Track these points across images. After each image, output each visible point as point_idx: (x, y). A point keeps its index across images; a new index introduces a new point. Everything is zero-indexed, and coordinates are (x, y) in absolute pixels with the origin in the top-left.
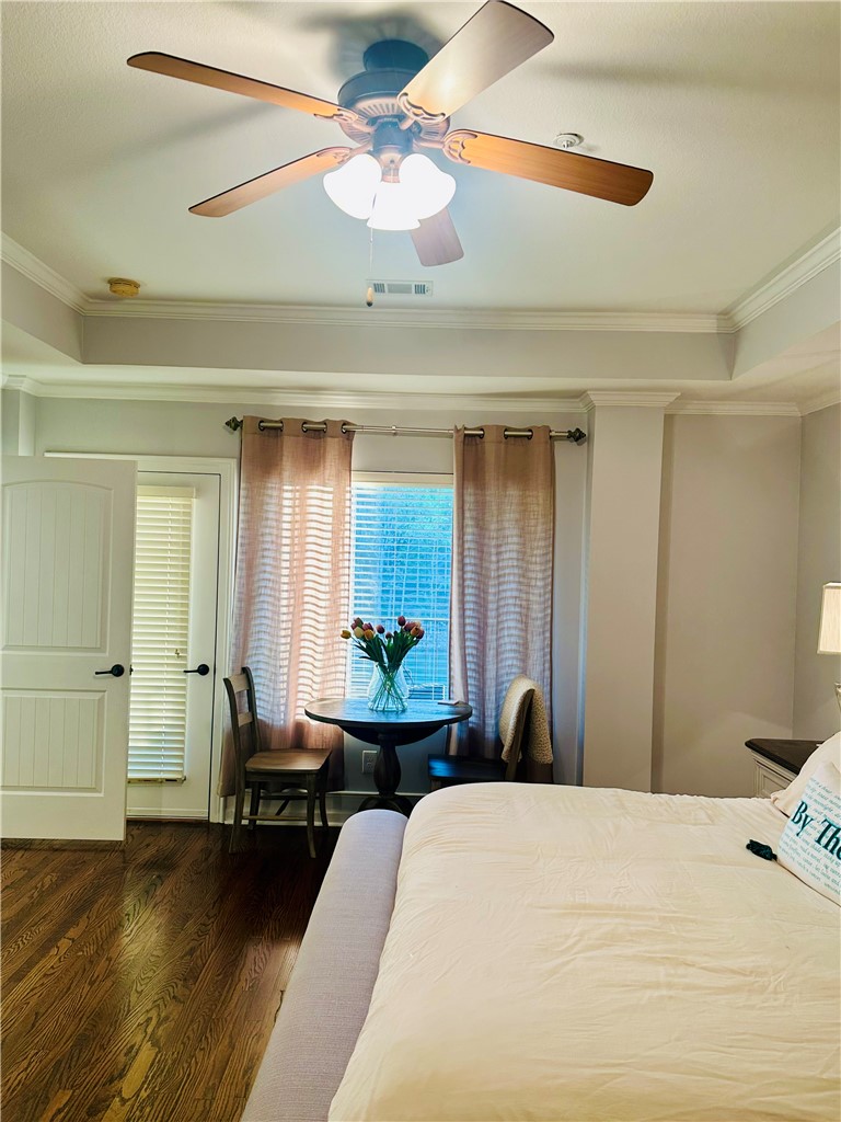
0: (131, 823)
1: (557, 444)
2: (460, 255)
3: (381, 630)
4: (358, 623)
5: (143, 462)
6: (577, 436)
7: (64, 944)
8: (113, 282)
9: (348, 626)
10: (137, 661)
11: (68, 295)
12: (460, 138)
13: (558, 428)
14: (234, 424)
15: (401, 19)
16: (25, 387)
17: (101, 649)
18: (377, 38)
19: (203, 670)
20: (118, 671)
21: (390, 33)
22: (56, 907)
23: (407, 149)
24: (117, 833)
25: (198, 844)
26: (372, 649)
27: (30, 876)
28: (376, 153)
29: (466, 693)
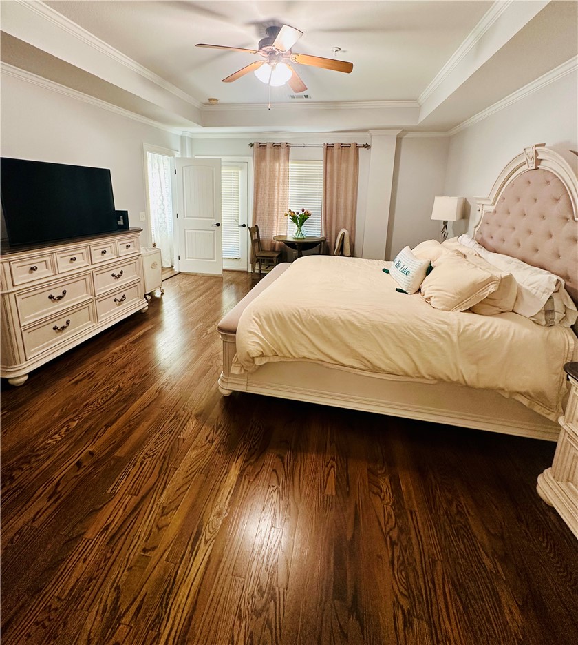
0: (224, 270)
1: (360, 150)
2: (306, 89)
3: (298, 214)
4: (290, 211)
5: (223, 159)
6: (367, 146)
7: (204, 296)
8: (210, 100)
9: (286, 212)
10: (223, 222)
11: (197, 105)
12: (294, 56)
13: (360, 143)
14: (252, 145)
15: (274, 21)
16: (187, 135)
17: (213, 218)
18: (268, 26)
19: (244, 226)
20: (218, 225)
21: (272, 25)
22: (202, 288)
23: (278, 61)
24: (220, 272)
25: (244, 276)
26: (294, 219)
27: (196, 281)
28: (269, 63)
29: (326, 235)
